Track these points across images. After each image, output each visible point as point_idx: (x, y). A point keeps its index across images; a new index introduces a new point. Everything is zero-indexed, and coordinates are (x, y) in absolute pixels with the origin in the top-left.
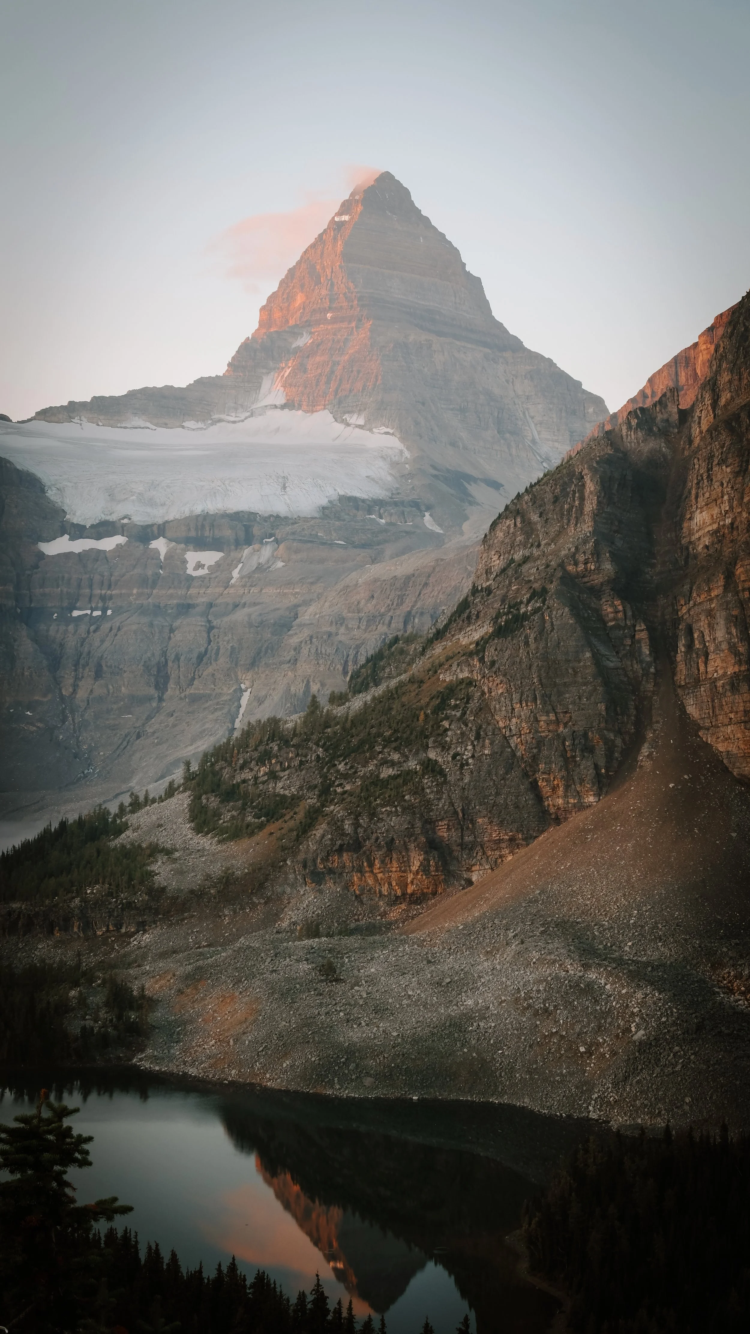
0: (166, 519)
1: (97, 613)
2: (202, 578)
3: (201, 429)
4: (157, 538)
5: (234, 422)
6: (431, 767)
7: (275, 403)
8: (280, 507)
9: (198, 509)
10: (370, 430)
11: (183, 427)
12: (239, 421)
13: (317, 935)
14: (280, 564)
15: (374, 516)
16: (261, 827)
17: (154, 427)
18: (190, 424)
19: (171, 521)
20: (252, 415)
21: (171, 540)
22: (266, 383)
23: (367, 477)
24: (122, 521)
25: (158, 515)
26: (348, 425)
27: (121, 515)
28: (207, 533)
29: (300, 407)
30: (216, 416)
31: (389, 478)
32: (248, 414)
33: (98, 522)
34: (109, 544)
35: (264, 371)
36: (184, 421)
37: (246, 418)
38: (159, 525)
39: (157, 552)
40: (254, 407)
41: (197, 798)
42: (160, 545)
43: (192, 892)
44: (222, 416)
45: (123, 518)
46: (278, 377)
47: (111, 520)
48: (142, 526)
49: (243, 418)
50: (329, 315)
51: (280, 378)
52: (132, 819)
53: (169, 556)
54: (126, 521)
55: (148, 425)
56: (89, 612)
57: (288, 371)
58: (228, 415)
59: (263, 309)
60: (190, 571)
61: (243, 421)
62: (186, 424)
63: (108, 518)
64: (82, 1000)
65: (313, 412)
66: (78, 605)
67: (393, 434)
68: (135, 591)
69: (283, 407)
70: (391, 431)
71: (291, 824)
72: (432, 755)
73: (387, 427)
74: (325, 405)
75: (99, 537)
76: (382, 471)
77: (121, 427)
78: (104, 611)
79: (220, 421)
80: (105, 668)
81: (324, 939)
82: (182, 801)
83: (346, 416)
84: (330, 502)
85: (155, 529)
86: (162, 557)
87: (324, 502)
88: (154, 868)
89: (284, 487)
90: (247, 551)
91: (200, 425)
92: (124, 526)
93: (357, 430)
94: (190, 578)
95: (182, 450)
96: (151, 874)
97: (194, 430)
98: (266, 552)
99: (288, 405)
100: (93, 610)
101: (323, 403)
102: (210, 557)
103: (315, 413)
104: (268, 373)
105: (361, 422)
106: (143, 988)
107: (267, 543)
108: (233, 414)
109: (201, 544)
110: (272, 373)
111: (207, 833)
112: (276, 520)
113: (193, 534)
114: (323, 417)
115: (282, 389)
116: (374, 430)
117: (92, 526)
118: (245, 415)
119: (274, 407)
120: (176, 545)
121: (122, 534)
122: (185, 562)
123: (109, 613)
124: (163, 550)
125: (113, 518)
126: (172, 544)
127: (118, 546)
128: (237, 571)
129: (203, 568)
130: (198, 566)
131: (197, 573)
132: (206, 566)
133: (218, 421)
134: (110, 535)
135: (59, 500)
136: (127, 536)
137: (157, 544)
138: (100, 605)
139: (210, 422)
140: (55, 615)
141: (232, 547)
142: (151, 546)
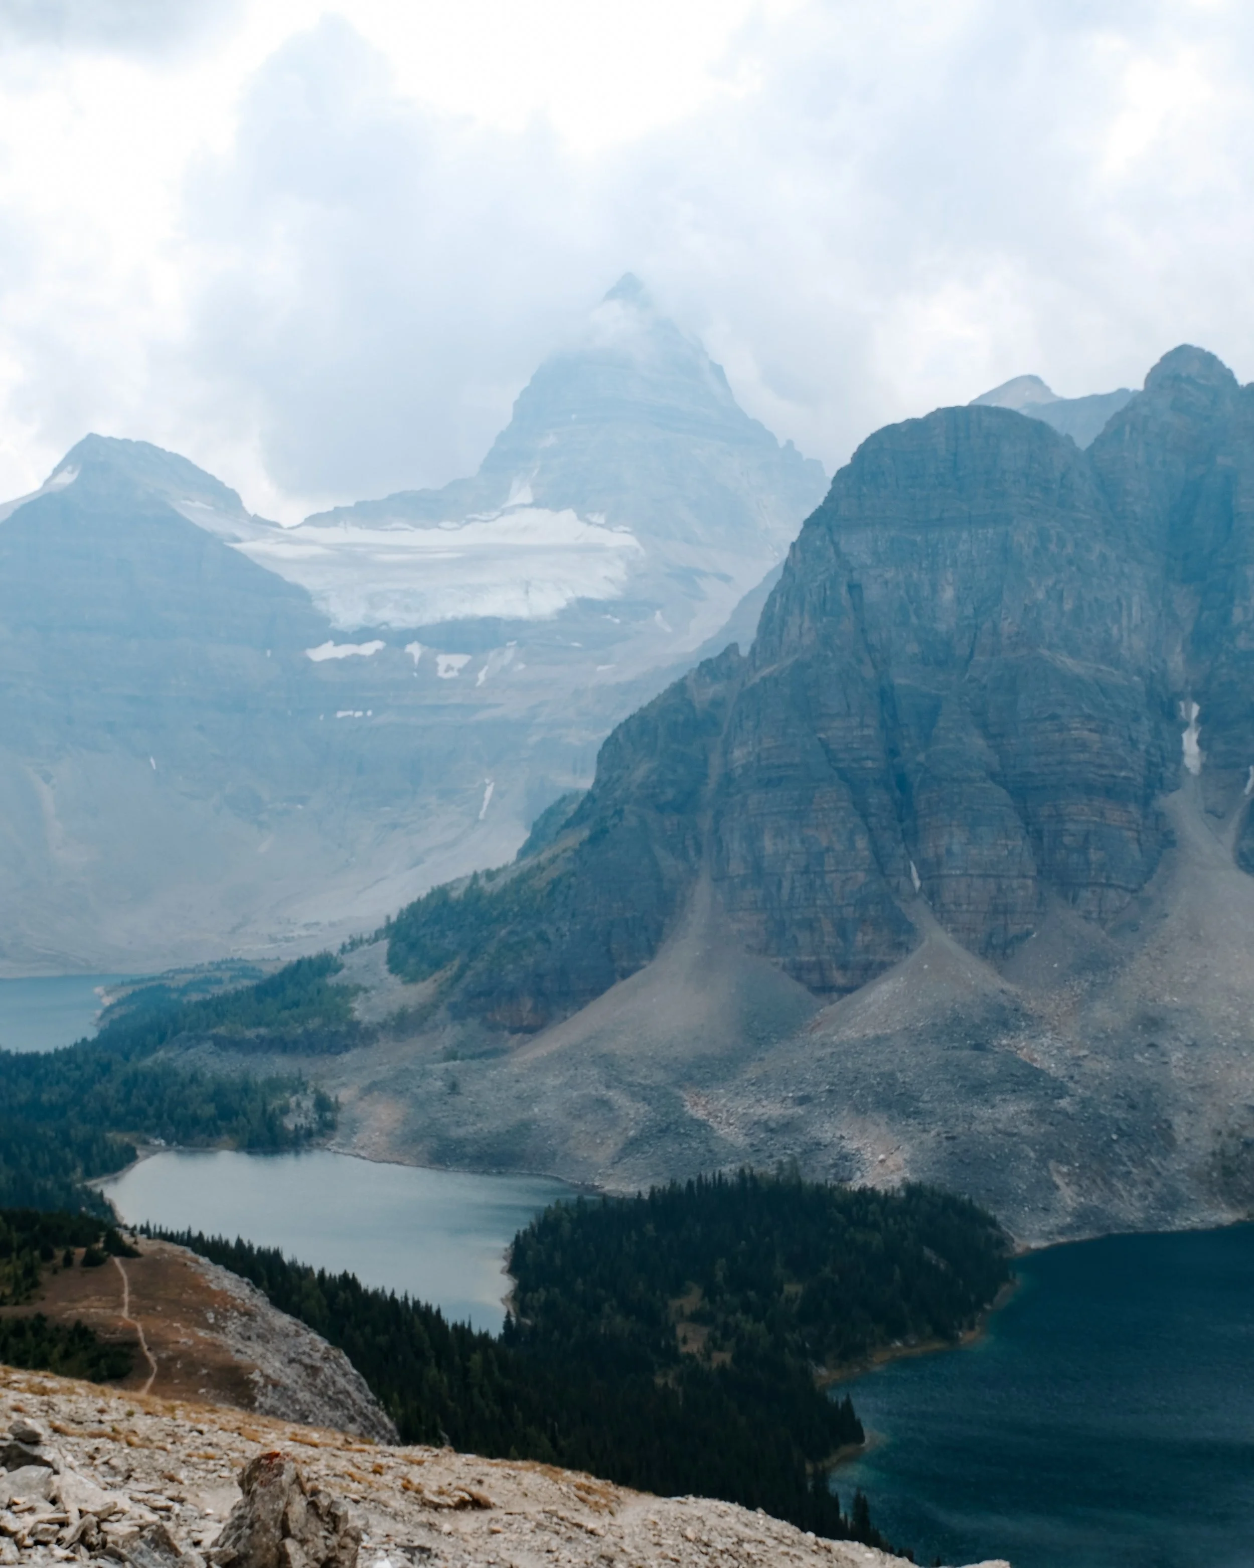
0: (421, 624)
1: (359, 714)
2: (452, 680)
3: (456, 529)
4: (410, 642)
5: (486, 521)
6: (542, 937)
7: (523, 502)
8: (523, 612)
9: (449, 616)
10: (611, 530)
11: (439, 528)
12: (491, 520)
13: (455, 1059)
14: (521, 666)
15: (609, 617)
16: (431, 974)
17: (412, 528)
18: (445, 524)
19: (426, 627)
20: (502, 515)
21: (423, 643)
22: (515, 484)
23: (605, 578)
24: (381, 627)
25: (412, 620)
26: (590, 523)
27: (381, 621)
29: (547, 505)
30: (470, 516)
31: (625, 578)
32: (499, 513)
33: (359, 628)
34: (369, 649)
35: (515, 472)
36: (440, 522)
37: (497, 517)
38: (414, 631)
39: (411, 656)
40: (504, 506)
41: (392, 946)
42: (415, 650)
43: (378, 1024)
44: (476, 516)
45: (382, 625)
46: (525, 480)
47: (370, 626)
48: (398, 631)
49: (495, 517)
50: (574, 416)
51: (527, 478)
52: (347, 959)
53: (422, 659)
55: (407, 526)
56: (351, 713)
57: (536, 471)
58: (480, 515)
59: (516, 404)
60: (441, 673)
61: (494, 520)
62: (442, 524)
63: (369, 623)
64: (298, 1105)
65: (556, 511)
66: (341, 706)
67: (631, 533)
68: (392, 694)
69: (531, 506)
70: (629, 530)
71: (449, 973)
72: (544, 926)
73: (626, 527)
74: (569, 505)
75: (359, 643)
76: (618, 571)
77: (382, 530)
78: (365, 714)
79: (474, 520)
81: (458, 1062)
82: (384, 945)
83: (589, 516)
84: (568, 604)
85: (410, 634)
86: (416, 660)
87: (562, 604)
88: (355, 1005)
89: (527, 592)
90: (492, 654)
91: (455, 525)
92: (382, 631)
93: (599, 530)
94: (441, 680)
95: (436, 552)
96: (352, 1010)
97: (448, 530)
98: (509, 654)
99: (536, 504)
100: (356, 710)
101: (568, 502)
102: (459, 660)
103: (560, 512)
105: (602, 521)
106: (337, 1098)
107: (510, 646)
108: (485, 514)
109: (451, 648)
110: (519, 475)
111: (397, 974)
112: (518, 624)
113: (444, 639)
114: (568, 516)
115: (530, 489)
116: (615, 529)
117: (354, 632)
118: (495, 514)
119: (524, 506)
120: (427, 649)
121: (380, 640)
122: (436, 665)
123: (369, 713)
124: (417, 654)
125: (373, 624)
126: (424, 649)
127: (377, 650)
128: (482, 673)
129: (453, 670)
130: (448, 669)
131: (446, 676)
132: (456, 669)
133: (471, 521)
134: (369, 641)
135: (324, 609)
136: (384, 641)
137: (411, 648)
138: (361, 706)
139: (464, 522)
140: (321, 716)
141: (480, 650)
142: (406, 650)
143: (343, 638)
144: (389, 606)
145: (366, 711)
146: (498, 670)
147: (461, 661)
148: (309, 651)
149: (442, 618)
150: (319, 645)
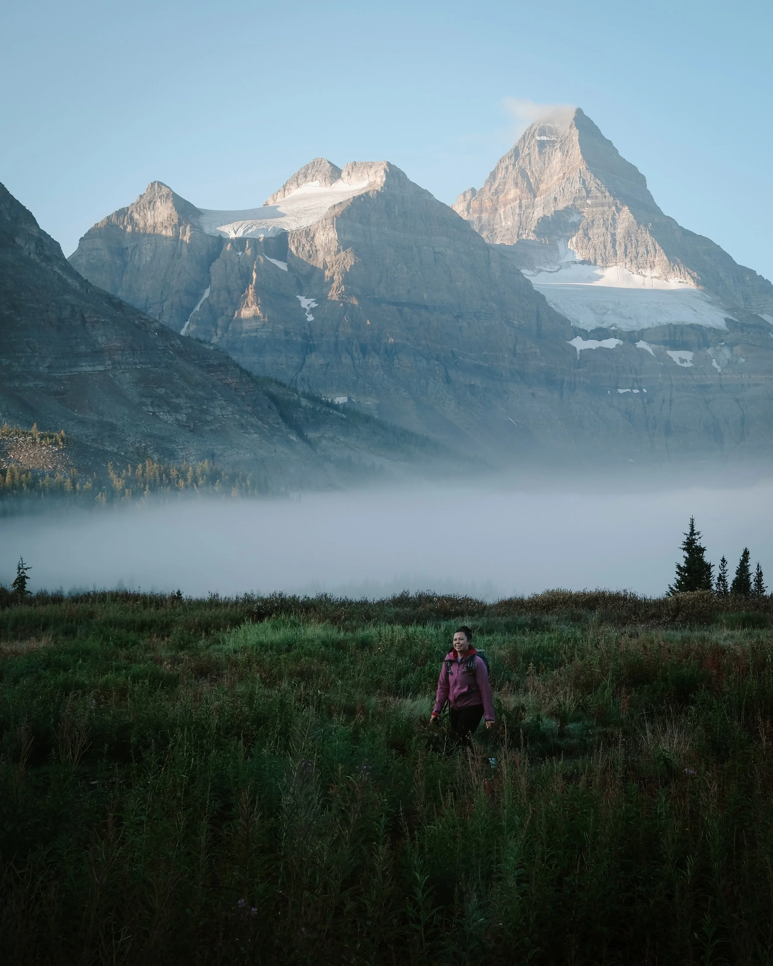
0: (642, 328)
1: (636, 391)
2: (690, 369)
3: (533, 275)
4: (639, 340)
5: (550, 272)
7: (574, 260)
10: (666, 280)
12: (554, 272)
19: (646, 329)
20: (560, 268)
21: (649, 341)
22: (561, 246)
24: (611, 328)
26: (645, 276)
27: (610, 324)
28: (677, 338)
29: (595, 264)
30: (538, 267)
32: (559, 267)
33: (595, 328)
34: (611, 343)
35: (556, 237)
38: (638, 332)
39: (645, 350)
40: (560, 262)
42: (645, 346)
44: (542, 268)
45: (612, 326)
46: (567, 244)
48: (627, 332)
49: (556, 270)
50: (589, 201)
51: (569, 243)
53: (656, 353)
54: (613, 328)
56: (629, 390)
58: (545, 267)
61: (557, 271)
63: (601, 325)
66: (620, 385)
67: (687, 283)
68: (660, 376)
70: (685, 281)
73: (680, 278)
74: (616, 263)
75: (600, 339)
83: (641, 271)
85: (636, 334)
86: (651, 354)
92: (614, 331)
93: (655, 280)
94: (683, 368)
99: (586, 262)
100: (631, 389)
101: (615, 261)
103: (610, 267)
104: (559, 239)
105: (655, 274)
107: (722, 346)
108: (548, 266)
110: (562, 240)
113: (667, 338)
114: (620, 270)
117: (592, 331)
118: (556, 268)
120: (657, 346)
121: (616, 338)
122: (670, 357)
123: (645, 391)
124: (649, 349)
125: (604, 326)
126: (653, 346)
127: (617, 345)
128: (714, 364)
129: (687, 362)
130: (683, 361)
131: (685, 365)
132: (688, 361)
133: (540, 271)
134: (607, 338)
135: (561, 312)
136: (620, 339)
137: (641, 344)
138: (636, 385)
139: (536, 271)
140: (609, 392)
141: (697, 348)
142: (637, 346)
143: (586, 335)
144: (609, 312)
145: (640, 389)
146: (727, 362)
147: (688, 355)
148: (568, 342)
149: (659, 323)
150: (572, 339)
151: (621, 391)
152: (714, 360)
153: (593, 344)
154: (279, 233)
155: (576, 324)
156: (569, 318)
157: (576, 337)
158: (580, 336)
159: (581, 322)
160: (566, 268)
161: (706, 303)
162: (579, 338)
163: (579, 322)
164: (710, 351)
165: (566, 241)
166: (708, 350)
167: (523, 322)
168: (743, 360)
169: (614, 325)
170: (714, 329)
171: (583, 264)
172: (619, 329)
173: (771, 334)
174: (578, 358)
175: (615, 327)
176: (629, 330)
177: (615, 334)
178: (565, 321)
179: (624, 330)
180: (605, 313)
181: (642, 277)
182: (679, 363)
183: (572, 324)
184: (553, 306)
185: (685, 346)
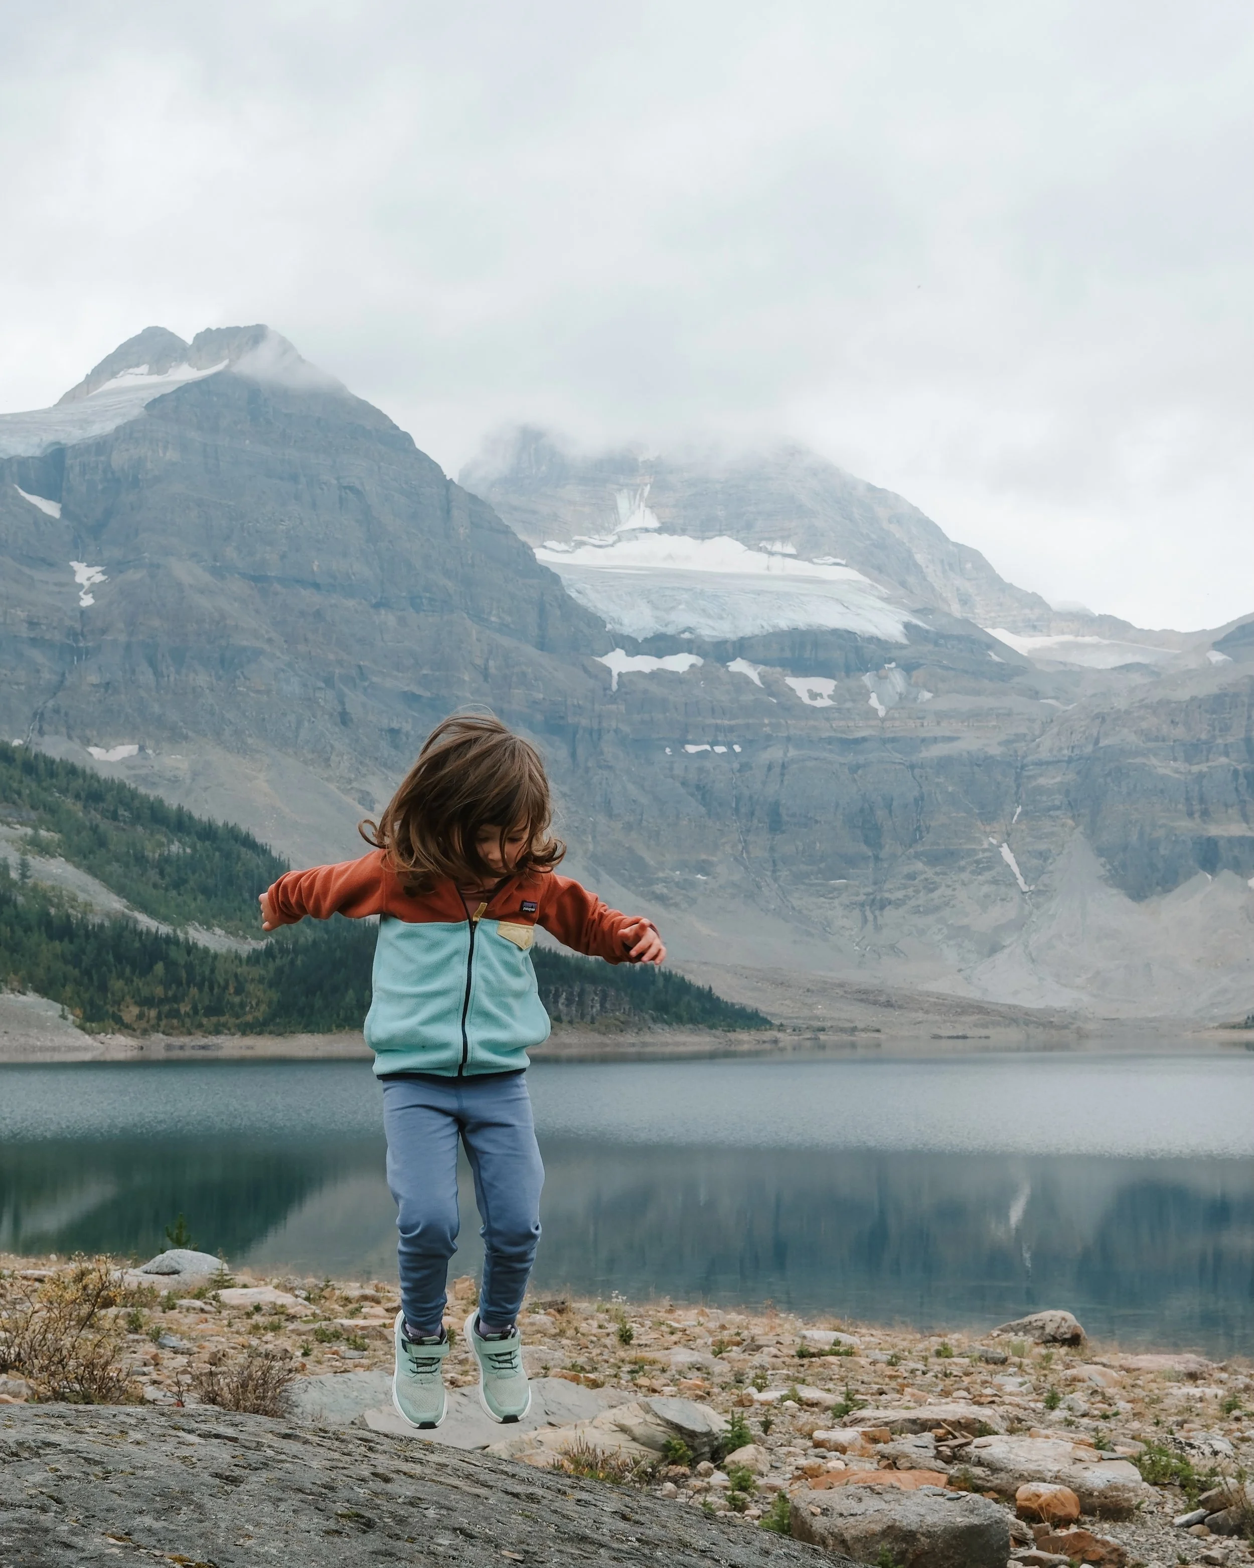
0: (741, 635)
1: (721, 749)
2: (827, 710)
3: (567, 551)
4: (735, 659)
5: (600, 547)
7: (645, 526)
9: (779, 624)
10: (811, 561)
11: (545, 547)
12: (607, 546)
18: (552, 545)
19: (750, 638)
20: (619, 540)
21: (754, 660)
22: (623, 503)
24: (683, 636)
26: (772, 554)
27: (681, 627)
28: (807, 655)
29: (683, 532)
30: (578, 538)
32: (615, 538)
33: (652, 635)
34: (680, 663)
35: (615, 487)
36: (544, 541)
37: (614, 543)
38: (734, 643)
39: (744, 676)
40: (619, 529)
44: (585, 539)
45: (684, 632)
46: (635, 498)
47: (668, 633)
48: (712, 643)
49: (611, 542)
51: (638, 496)
53: (765, 681)
54: (687, 635)
56: (708, 747)
57: (646, 490)
58: (590, 537)
60: (804, 701)
61: (612, 545)
62: (548, 544)
63: (663, 630)
65: (703, 539)
66: (690, 737)
67: (846, 566)
68: (767, 721)
69: (659, 531)
70: (843, 562)
73: (835, 557)
74: (720, 531)
75: (660, 655)
78: (731, 750)
79: (584, 544)
80: (785, 818)
83: (764, 544)
85: (729, 646)
86: (755, 682)
91: (565, 547)
92: (687, 640)
93: (789, 561)
94: (814, 708)
97: (558, 552)
99: (667, 529)
100: (711, 745)
101: (719, 528)
103: (707, 541)
104: (620, 490)
105: (791, 550)
107: (890, 669)
108: (596, 537)
110: (625, 491)
113: (788, 654)
114: (727, 545)
115: (648, 511)
116: (818, 560)
117: (646, 640)
118: (611, 539)
119: (647, 530)
120: (768, 669)
121: (690, 652)
122: (792, 689)
123: (737, 748)
124: (753, 673)
125: (670, 630)
126: (761, 668)
127: (692, 666)
128: (874, 701)
129: (822, 697)
130: (814, 695)
131: (819, 703)
132: (825, 696)
133: (581, 544)
134: (674, 651)
135: (590, 605)
136: (697, 654)
137: (738, 666)
138: (720, 738)
139: (573, 544)
140: (668, 750)
141: (843, 674)
142: (730, 669)
143: (633, 647)
144: (682, 607)
145: (729, 745)
146: (897, 698)
147: (825, 686)
148: (599, 659)
149: (774, 627)
150: (606, 653)
151: (691, 749)
152: (874, 696)
153: (645, 664)
154: (49, 451)
155: (617, 627)
156: (604, 616)
157: (613, 650)
158: (623, 648)
159: (626, 621)
160: (629, 540)
161: (878, 600)
162: (619, 653)
163: (621, 624)
164: (867, 679)
165: (632, 493)
166: (863, 678)
167: (508, 619)
168: (928, 695)
169: (689, 629)
170: (878, 640)
171: (660, 534)
172: (699, 636)
173: (992, 654)
174: (615, 686)
175: (691, 633)
176: (715, 640)
177: (691, 646)
178: (595, 621)
179: (707, 639)
180: (673, 608)
181: (766, 556)
182: (806, 700)
183: (609, 627)
184: (574, 595)
185: (823, 669)
